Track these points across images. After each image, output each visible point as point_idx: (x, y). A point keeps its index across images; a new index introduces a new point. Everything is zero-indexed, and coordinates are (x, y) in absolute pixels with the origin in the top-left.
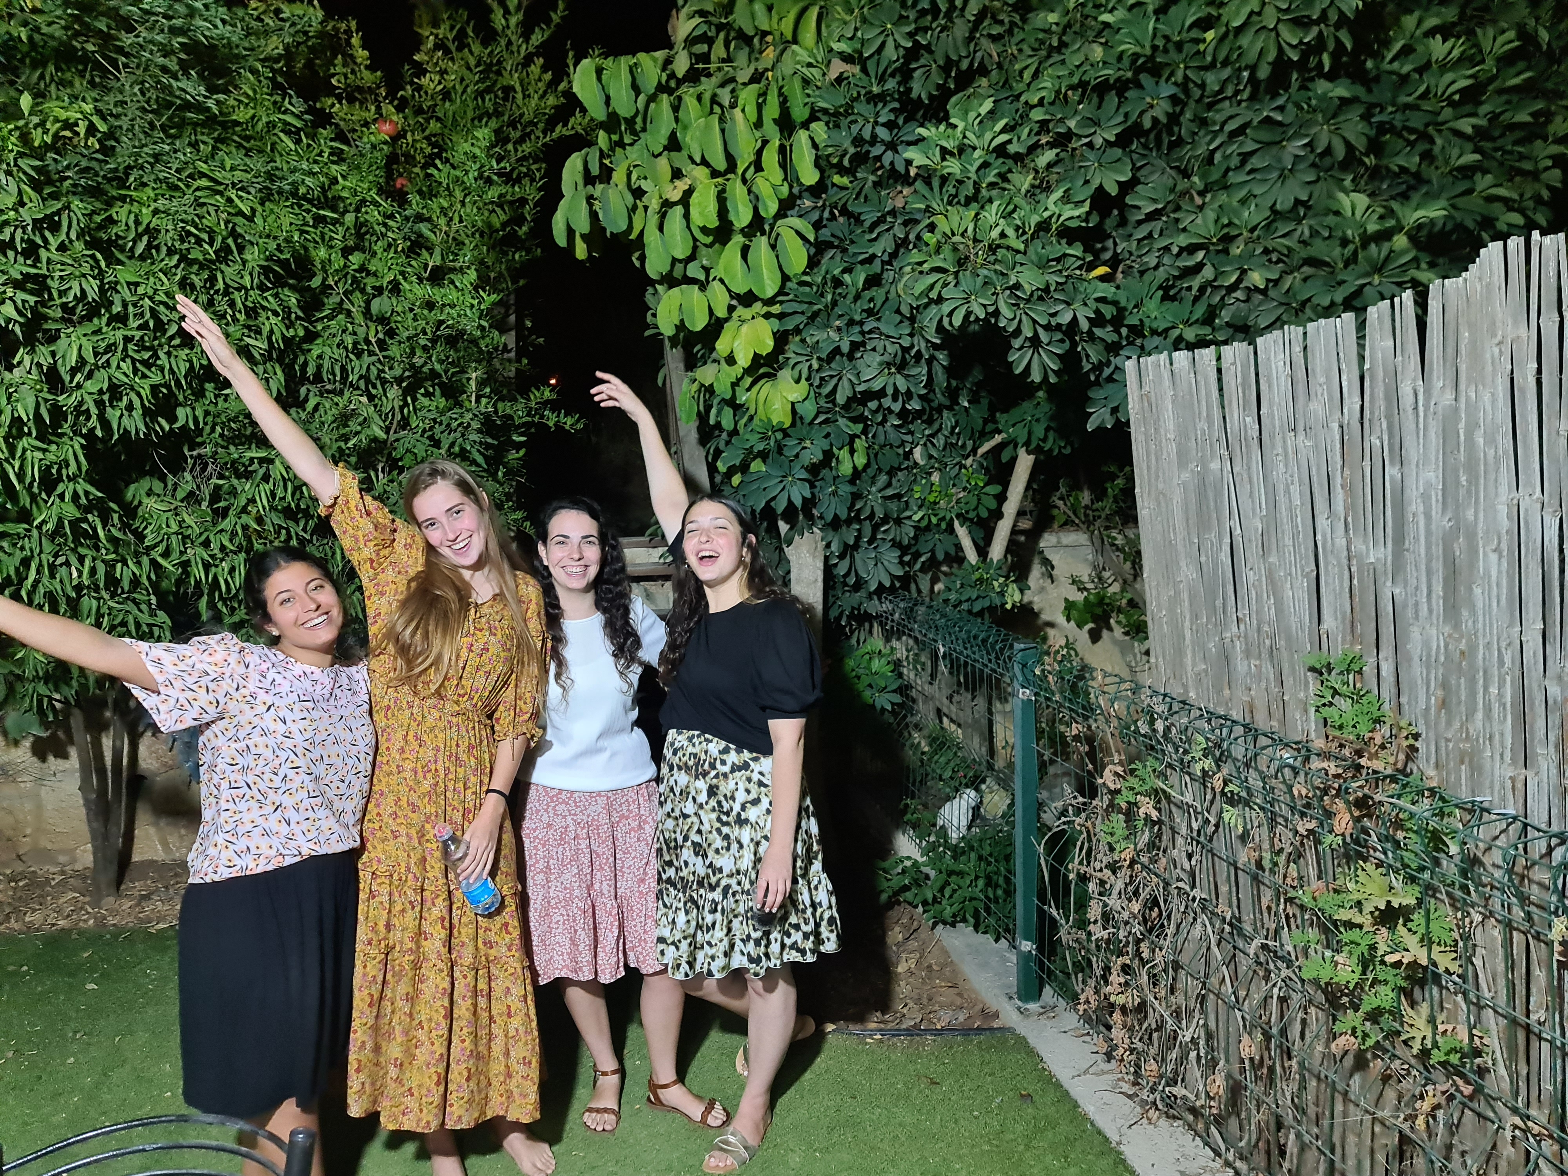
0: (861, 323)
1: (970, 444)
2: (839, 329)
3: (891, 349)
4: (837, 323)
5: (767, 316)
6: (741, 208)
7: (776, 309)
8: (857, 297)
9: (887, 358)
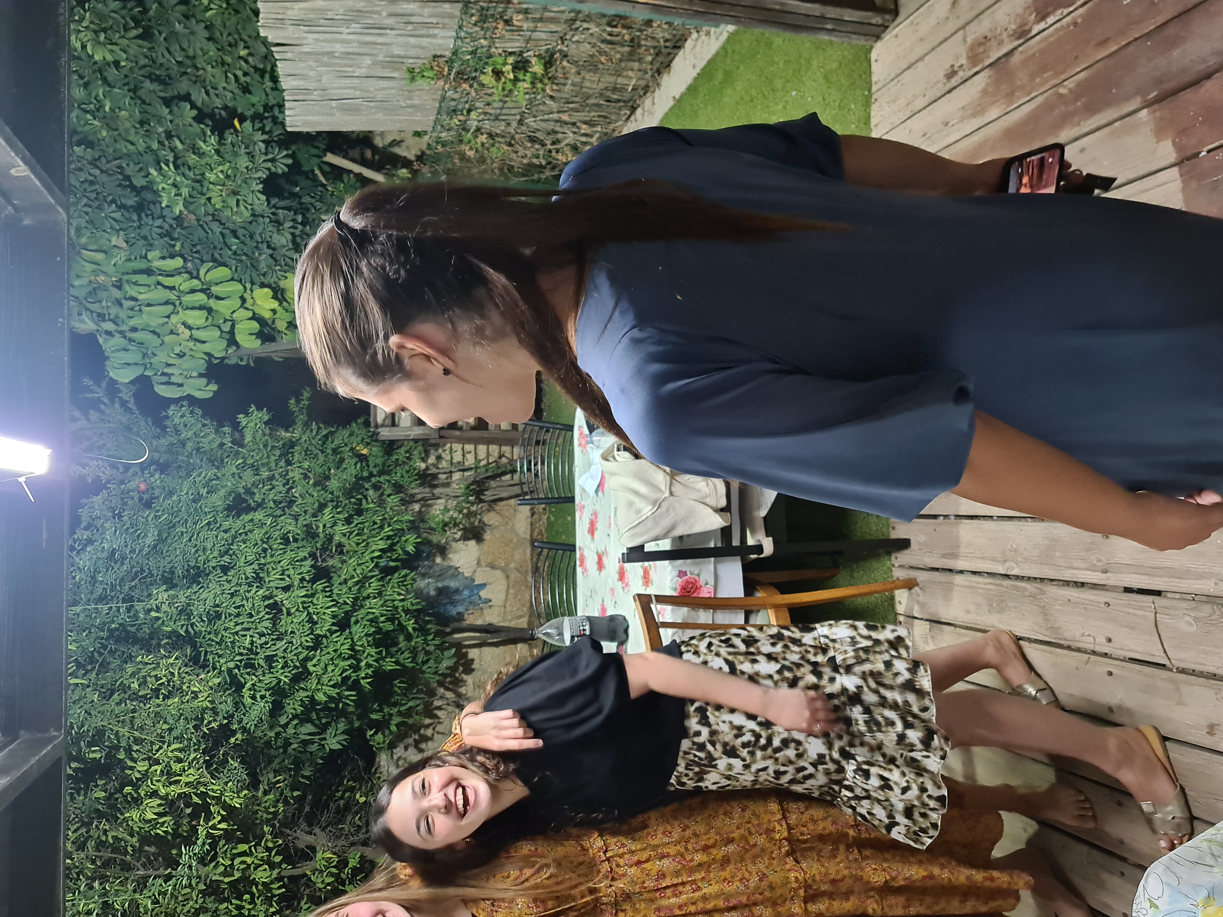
0: (258, 242)
1: (320, 188)
2: (260, 254)
3: (271, 228)
4: (257, 254)
5: (252, 291)
6: (197, 298)
7: (248, 286)
8: (243, 242)
9: (275, 230)
